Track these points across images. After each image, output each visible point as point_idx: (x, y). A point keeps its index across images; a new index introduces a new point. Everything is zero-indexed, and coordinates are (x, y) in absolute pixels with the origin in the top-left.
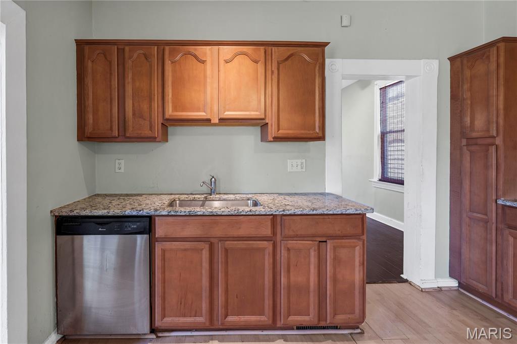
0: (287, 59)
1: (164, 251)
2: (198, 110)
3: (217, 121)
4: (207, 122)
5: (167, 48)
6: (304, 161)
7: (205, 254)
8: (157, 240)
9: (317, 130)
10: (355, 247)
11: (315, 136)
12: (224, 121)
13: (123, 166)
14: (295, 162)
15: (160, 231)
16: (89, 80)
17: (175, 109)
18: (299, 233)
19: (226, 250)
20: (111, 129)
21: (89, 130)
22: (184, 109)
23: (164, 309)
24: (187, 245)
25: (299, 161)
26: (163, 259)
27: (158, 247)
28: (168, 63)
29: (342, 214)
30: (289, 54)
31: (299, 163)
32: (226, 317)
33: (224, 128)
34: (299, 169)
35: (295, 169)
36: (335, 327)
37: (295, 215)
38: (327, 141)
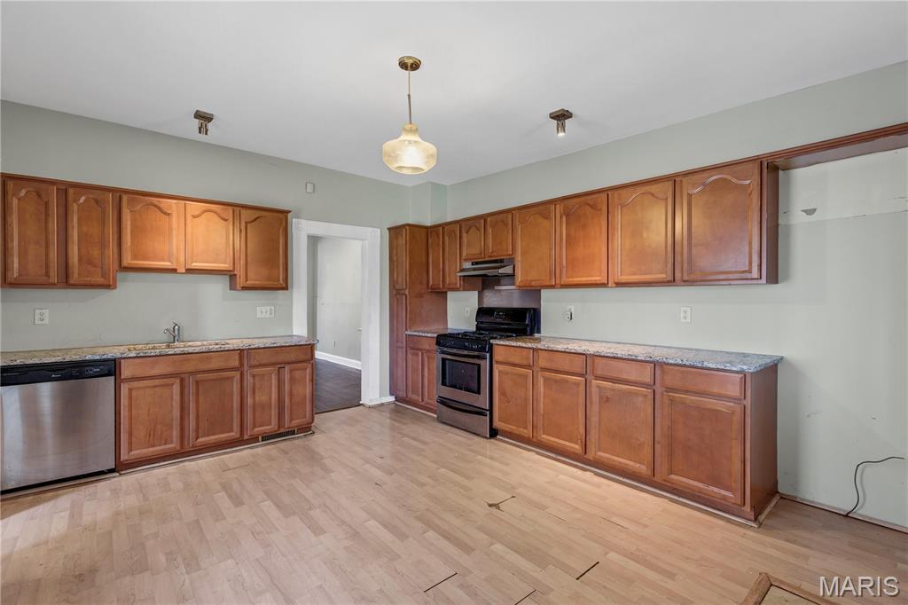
0: (253, 221)
1: (130, 391)
2: (162, 260)
3: (184, 271)
4: (174, 271)
5: (125, 196)
6: (273, 308)
7: (176, 388)
8: (124, 380)
9: (281, 282)
10: (306, 369)
11: (279, 286)
12: (189, 271)
14: (264, 310)
15: (126, 373)
17: (135, 257)
18: (263, 362)
19: (198, 383)
20: (47, 276)
21: (13, 275)
22: (145, 258)
23: (130, 444)
24: (157, 382)
25: (268, 308)
26: (130, 398)
27: (125, 388)
28: (126, 212)
29: (296, 346)
30: (255, 216)
31: (268, 310)
32: (197, 438)
33: (190, 276)
34: (268, 315)
35: (264, 315)
36: (293, 433)
37: (259, 348)
38: (294, 290)
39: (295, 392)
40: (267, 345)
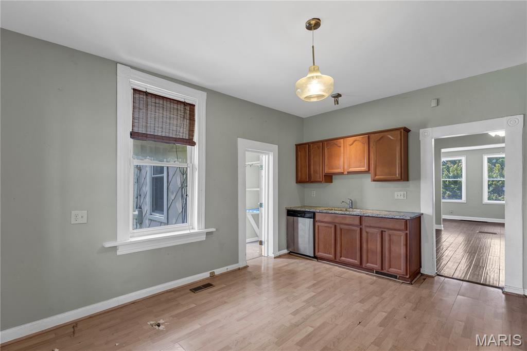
0: (379, 140)
1: (318, 226)
2: (338, 169)
3: (346, 173)
4: (342, 173)
5: (326, 143)
6: (405, 193)
7: (333, 229)
8: (316, 222)
9: (397, 175)
10: (401, 236)
11: (396, 178)
12: (349, 173)
13: (315, 194)
14: (399, 193)
15: (317, 218)
16: (299, 160)
17: (329, 169)
18: (372, 225)
19: (341, 229)
20: (306, 178)
21: (299, 179)
22: (332, 169)
23: (318, 249)
24: (326, 225)
25: (402, 193)
26: (318, 229)
27: (317, 224)
28: (326, 149)
29: (392, 218)
30: (380, 137)
31: (402, 194)
32: (341, 257)
33: (350, 176)
34: (402, 197)
35: (399, 198)
36: (396, 277)
37: (369, 216)
38: (421, 181)
39: (393, 249)
40: (374, 215)
